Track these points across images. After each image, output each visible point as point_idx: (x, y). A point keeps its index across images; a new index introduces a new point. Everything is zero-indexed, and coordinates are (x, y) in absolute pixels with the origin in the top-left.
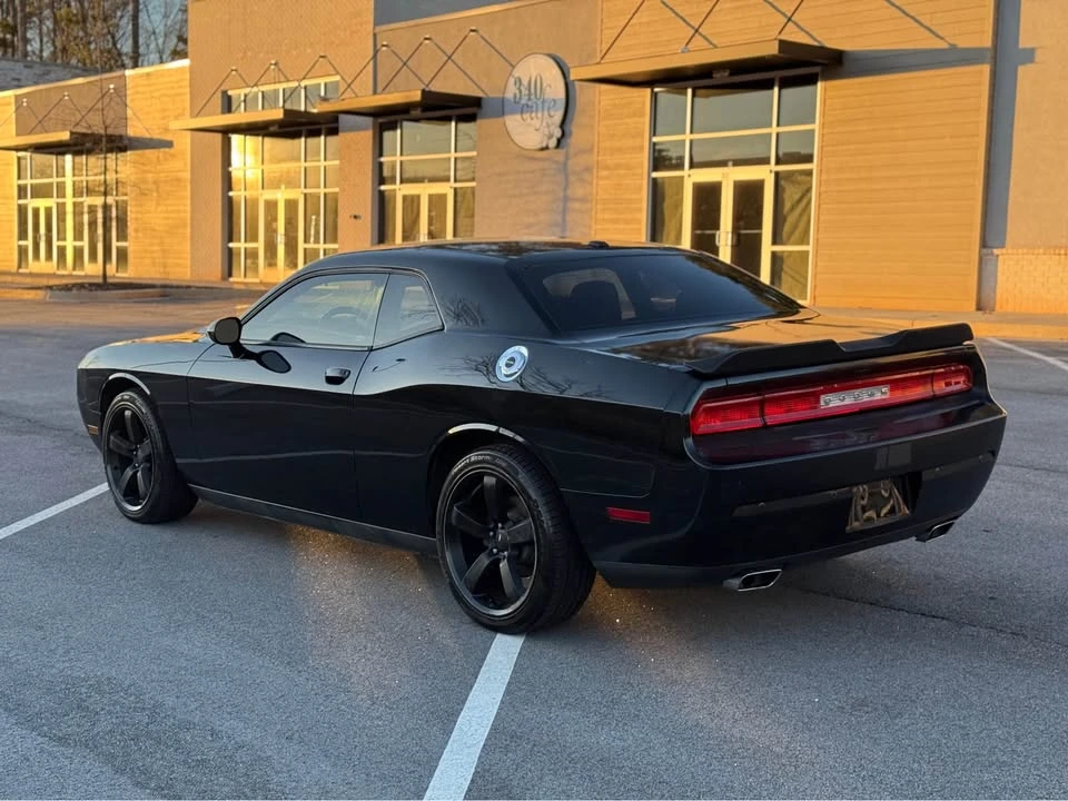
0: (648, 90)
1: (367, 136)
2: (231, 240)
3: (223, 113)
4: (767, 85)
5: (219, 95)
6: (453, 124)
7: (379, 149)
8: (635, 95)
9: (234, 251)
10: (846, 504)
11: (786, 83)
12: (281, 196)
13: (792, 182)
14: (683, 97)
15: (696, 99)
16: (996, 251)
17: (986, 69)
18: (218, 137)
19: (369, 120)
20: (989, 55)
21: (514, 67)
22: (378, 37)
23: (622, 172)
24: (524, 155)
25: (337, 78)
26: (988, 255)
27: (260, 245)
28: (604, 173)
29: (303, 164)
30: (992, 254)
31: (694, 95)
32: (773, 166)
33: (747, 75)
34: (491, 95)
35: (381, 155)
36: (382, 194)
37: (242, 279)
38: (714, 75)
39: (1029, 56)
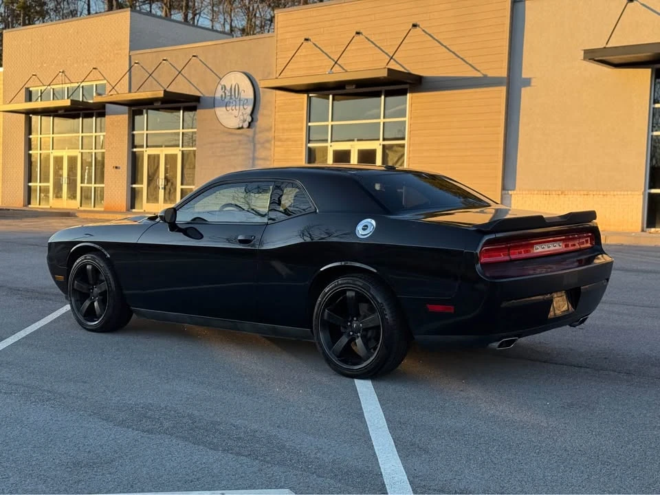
0: (306, 95)
1: (124, 119)
2: (30, 181)
3: (26, 101)
4: (378, 95)
5: (24, 90)
6: (181, 112)
7: (132, 126)
8: (297, 97)
9: (32, 188)
10: (550, 302)
11: (389, 94)
12: (65, 154)
13: (392, 151)
14: (327, 101)
15: (335, 102)
16: (510, 192)
17: (504, 89)
18: (23, 116)
19: (126, 108)
20: (506, 81)
21: (221, 79)
22: (132, 57)
23: (290, 143)
24: (229, 132)
25: (105, 82)
26: (505, 194)
27: (51, 184)
28: (279, 143)
29: (81, 134)
30: (508, 194)
31: (333, 100)
32: (381, 142)
33: (366, 88)
34: (207, 95)
35: (133, 130)
36: (134, 154)
37: (38, 206)
38: (347, 88)
39: (527, 82)
